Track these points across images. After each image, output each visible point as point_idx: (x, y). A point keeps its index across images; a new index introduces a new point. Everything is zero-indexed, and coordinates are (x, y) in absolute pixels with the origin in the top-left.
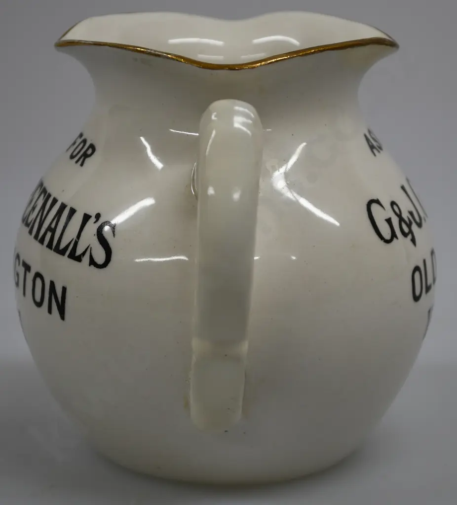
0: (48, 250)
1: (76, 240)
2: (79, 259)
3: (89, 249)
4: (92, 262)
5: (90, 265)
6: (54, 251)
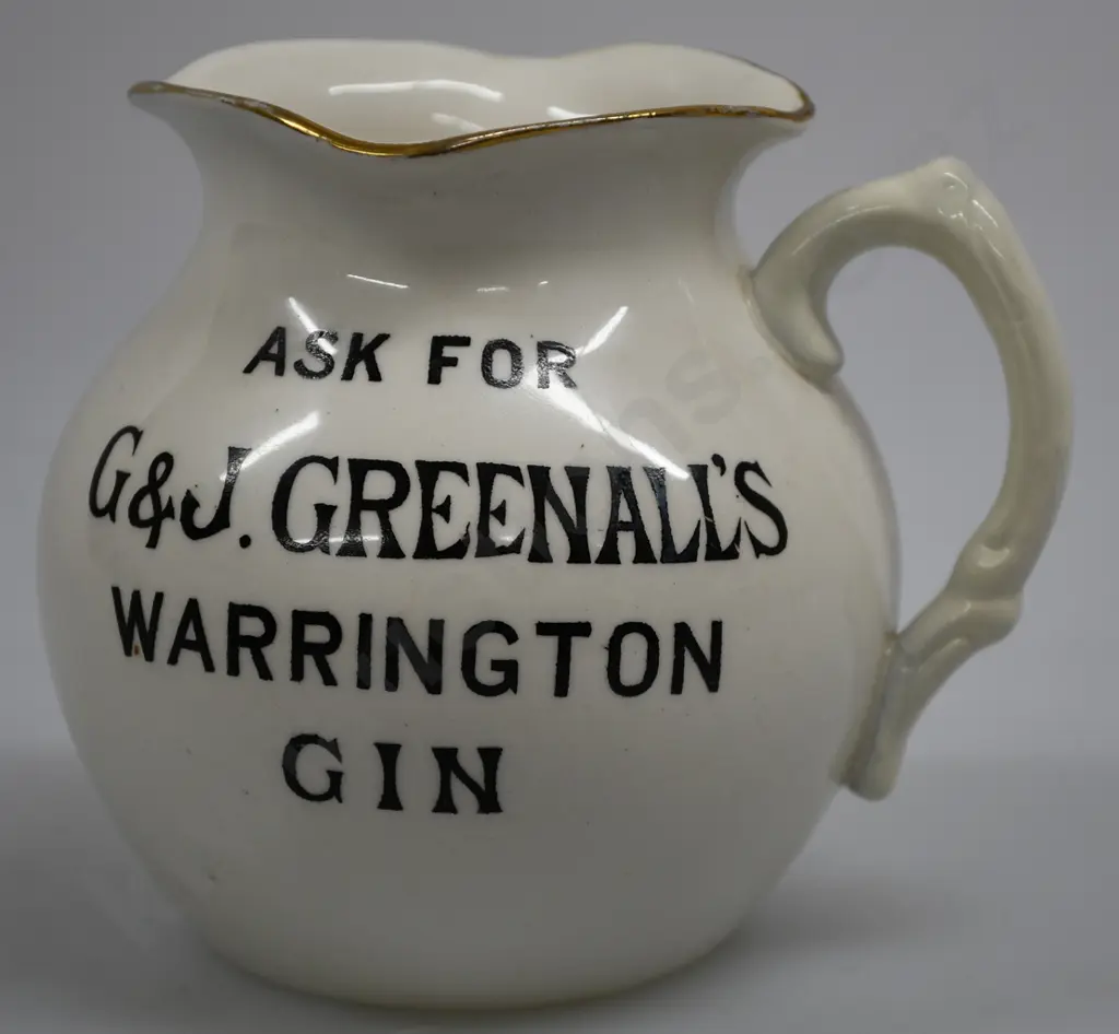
0: (644, 568)
1: (706, 521)
2: (732, 553)
3: (743, 528)
4: (760, 549)
5: (757, 556)
6: (662, 561)
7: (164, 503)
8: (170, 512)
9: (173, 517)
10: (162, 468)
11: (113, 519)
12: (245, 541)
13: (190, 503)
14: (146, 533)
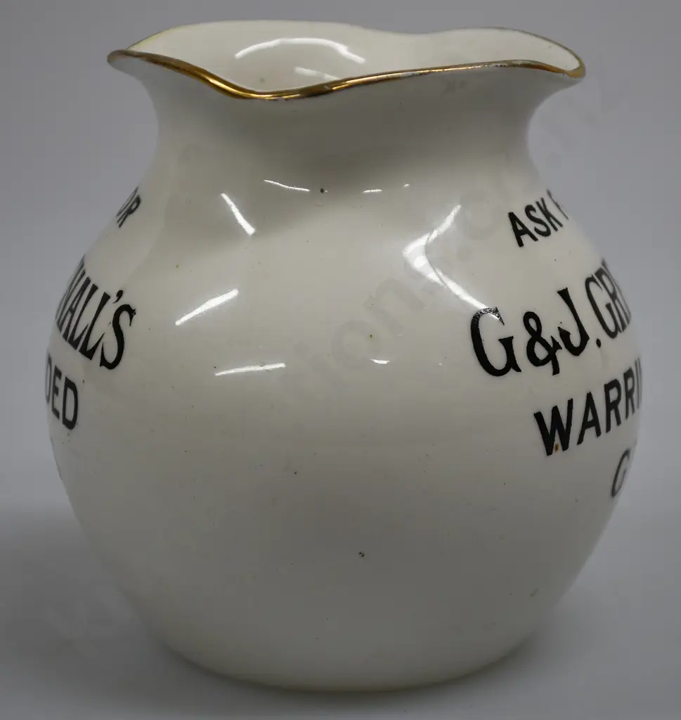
7: (550, 343)
8: (557, 346)
9: (561, 348)
10: (532, 323)
11: (518, 370)
12: (599, 343)
13: (565, 335)
14: (549, 367)
